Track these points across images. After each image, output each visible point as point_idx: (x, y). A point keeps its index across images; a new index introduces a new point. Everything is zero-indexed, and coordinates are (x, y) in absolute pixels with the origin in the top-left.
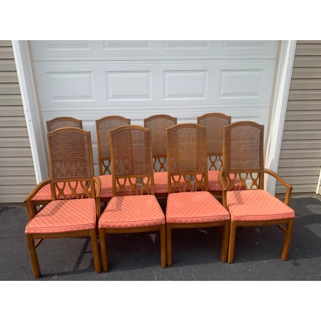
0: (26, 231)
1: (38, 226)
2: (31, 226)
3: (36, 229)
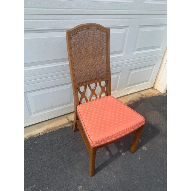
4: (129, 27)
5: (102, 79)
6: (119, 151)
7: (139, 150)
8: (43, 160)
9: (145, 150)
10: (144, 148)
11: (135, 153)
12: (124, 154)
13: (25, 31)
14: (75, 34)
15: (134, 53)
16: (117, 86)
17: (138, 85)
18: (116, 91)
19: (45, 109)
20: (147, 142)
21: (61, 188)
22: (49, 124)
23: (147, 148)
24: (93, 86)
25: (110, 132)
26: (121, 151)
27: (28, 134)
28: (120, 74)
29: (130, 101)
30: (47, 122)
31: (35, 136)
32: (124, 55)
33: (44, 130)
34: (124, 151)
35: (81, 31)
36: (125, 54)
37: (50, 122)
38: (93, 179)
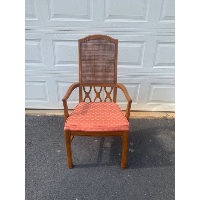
0: (65, 128)
1: (76, 123)
2: (70, 123)
3: (75, 126)
4: (145, 43)
15: (153, 68)
16: (137, 99)
17: (163, 104)
18: (136, 103)
28: (139, 86)
36: (143, 67)
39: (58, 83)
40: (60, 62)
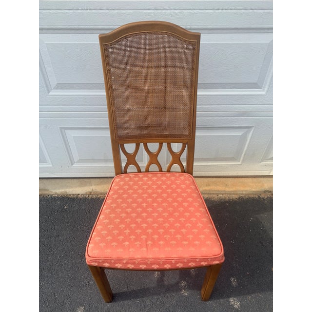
5: (176, 138)
6: (178, 282)
7: (222, 301)
8: (60, 238)
9: (234, 308)
10: (235, 302)
11: (208, 303)
12: (185, 293)
13: (40, 29)
14: (117, 42)
19: (93, 161)
20: (249, 293)
21: (56, 294)
22: (98, 185)
23: (242, 305)
24: (153, 147)
25: (130, 250)
26: (183, 283)
27: (63, 190)
29: (265, 192)
30: (98, 180)
31: (71, 196)
32: (264, 93)
33: (86, 193)
34: (189, 288)
35: (129, 36)
37: (101, 182)
38: (106, 308)
39: (63, 130)
40: (60, 86)
